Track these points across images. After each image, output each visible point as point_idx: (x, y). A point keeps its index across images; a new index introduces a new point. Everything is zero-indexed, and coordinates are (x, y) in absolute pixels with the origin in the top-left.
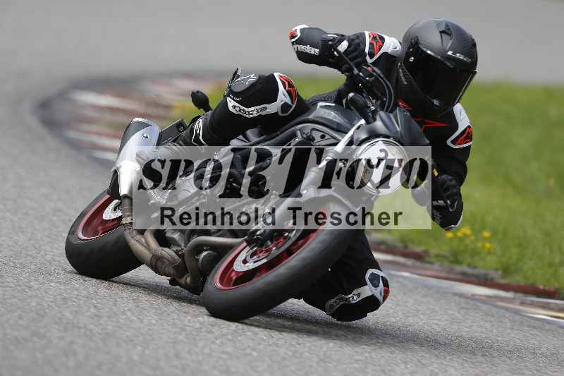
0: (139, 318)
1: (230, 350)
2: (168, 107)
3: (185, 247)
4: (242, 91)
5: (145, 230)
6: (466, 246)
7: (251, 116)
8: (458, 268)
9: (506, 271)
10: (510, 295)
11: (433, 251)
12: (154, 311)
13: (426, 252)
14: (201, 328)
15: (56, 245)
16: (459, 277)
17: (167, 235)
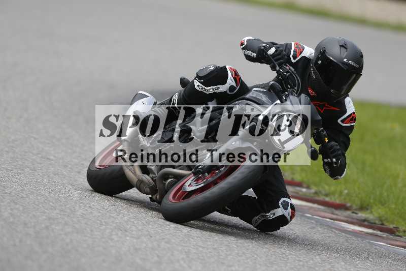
4: (204, 76)
7: (209, 93)
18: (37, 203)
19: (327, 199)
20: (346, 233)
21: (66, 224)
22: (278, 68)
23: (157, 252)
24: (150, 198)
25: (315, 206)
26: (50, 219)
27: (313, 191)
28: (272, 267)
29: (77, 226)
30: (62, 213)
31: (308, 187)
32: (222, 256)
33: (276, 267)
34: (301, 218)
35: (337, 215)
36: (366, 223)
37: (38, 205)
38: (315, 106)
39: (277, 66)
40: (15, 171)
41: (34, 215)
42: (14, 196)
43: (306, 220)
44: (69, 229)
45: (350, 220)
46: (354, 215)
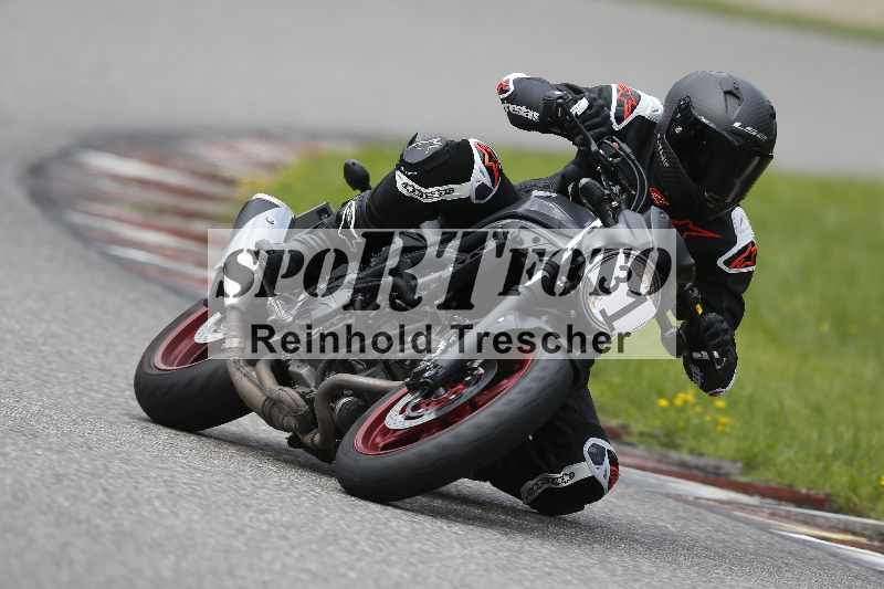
0: (172, 512)
1: (313, 566)
2: (230, 182)
3: (316, 387)
4: (419, 163)
5: (257, 360)
6: (688, 420)
7: (429, 201)
8: (674, 455)
9: (750, 465)
10: (754, 500)
11: (637, 427)
12: (197, 500)
13: (625, 427)
14: (269, 531)
15: (47, 391)
16: (674, 469)
17: (290, 368)
22: (594, 147)
24: (288, 438)
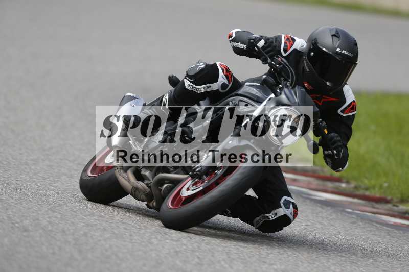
3: (153, 180)
4: (194, 75)
7: (200, 92)
18: (75, 210)
19: (367, 193)
20: (387, 227)
21: (105, 229)
22: (269, 61)
23: (197, 254)
24: (147, 205)
25: (356, 200)
26: (88, 225)
27: (353, 185)
28: (314, 264)
29: (116, 231)
30: (100, 219)
31: (348, 182)
32: (262, 255)
33: (318, 263)
34: (341, 214)
35: (377, 208)
36: (407, 215)
37: (76, 212)
38: (313, 99)
39: (269, 59)
40: (51, 178)
41: (72, 223)
42: (52, 204)
43: (347, 214)
44: (107, 235)
45: (391, 213)
46: (395, 208)
